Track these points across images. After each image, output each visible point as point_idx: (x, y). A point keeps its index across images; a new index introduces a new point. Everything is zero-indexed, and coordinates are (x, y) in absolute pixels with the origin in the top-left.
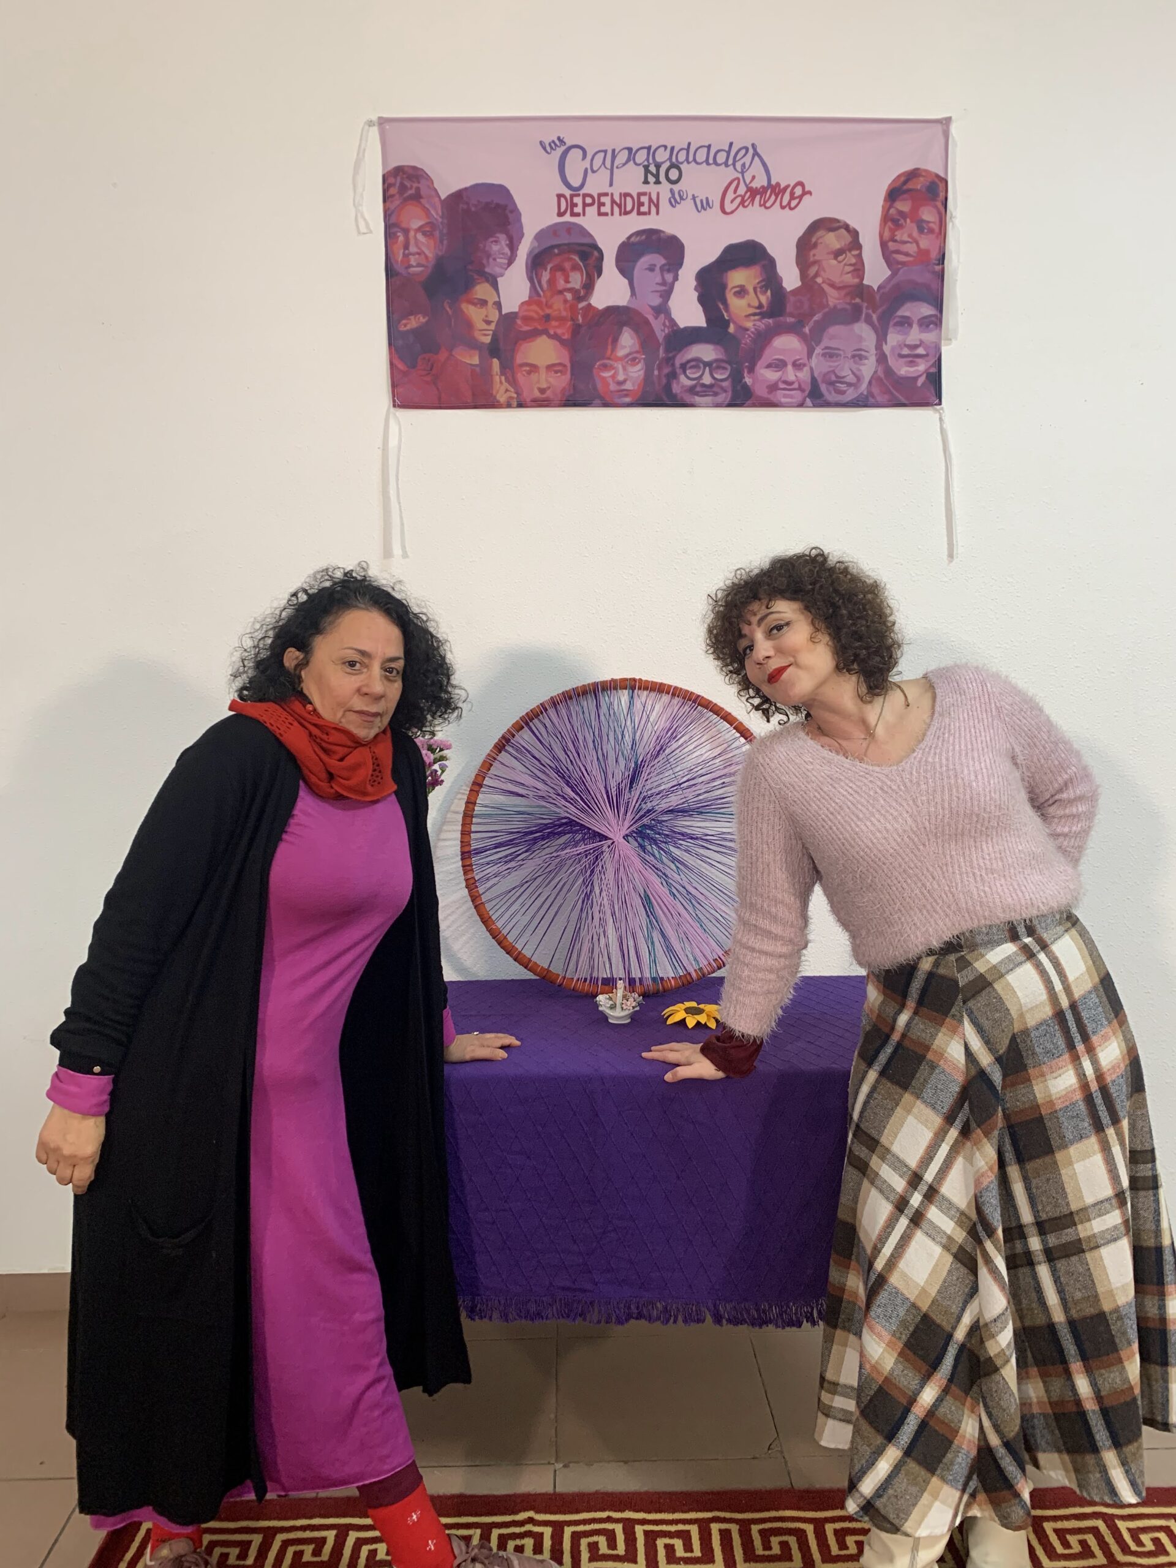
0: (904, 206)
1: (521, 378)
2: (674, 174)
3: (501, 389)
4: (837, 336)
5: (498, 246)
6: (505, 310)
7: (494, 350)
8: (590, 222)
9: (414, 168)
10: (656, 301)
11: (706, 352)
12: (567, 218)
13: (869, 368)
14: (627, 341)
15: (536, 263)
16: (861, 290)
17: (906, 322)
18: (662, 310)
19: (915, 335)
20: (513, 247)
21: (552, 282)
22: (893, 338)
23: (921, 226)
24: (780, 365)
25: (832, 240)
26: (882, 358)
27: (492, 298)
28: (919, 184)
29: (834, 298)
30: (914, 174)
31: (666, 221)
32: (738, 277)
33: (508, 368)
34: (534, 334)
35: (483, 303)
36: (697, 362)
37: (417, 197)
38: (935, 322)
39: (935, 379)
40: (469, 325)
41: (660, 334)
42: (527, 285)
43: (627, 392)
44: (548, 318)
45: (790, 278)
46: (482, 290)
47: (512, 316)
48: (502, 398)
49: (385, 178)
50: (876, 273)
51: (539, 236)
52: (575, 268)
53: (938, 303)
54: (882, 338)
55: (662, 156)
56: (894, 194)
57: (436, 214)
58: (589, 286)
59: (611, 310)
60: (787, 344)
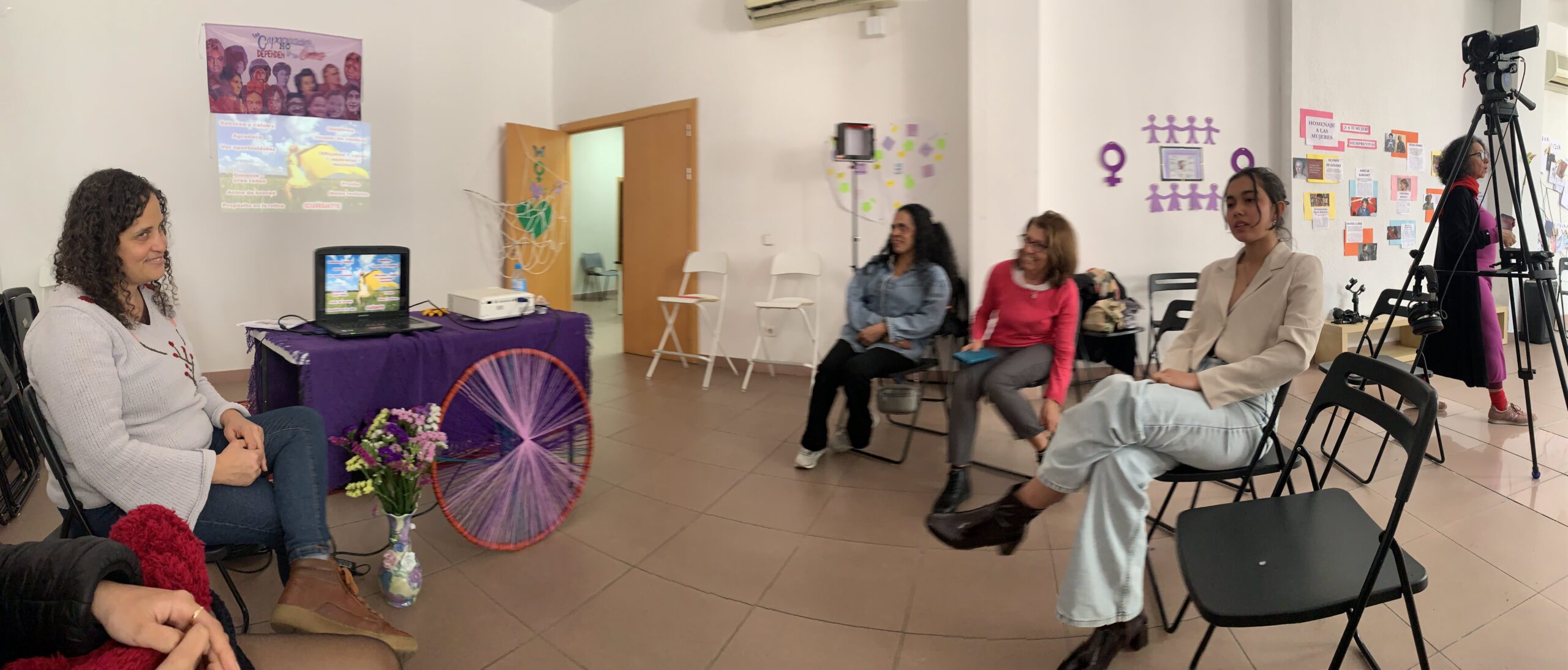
0: (350, 62)
1: (248, 105)
2: (288, 47)
3: (242, 108)
4: (333, 98)
5: (241, 65)
6: (244, 84)
7: (240, 96)
8: (266, 59)
9: (216, 40)
10: (284, 84)
11: (297, 100)
12: (260, 57)
13: (343, 108)
14: (276, 96)
15: (252, 71)
16: (339, 86)
17: (351, 96)
18: (285, 87)
19: (354, 100)
20: (245, 65)
21: (256, 76)
22: (349, 101)
23: (355, 68)
24: (317, 105)
25: (332, 71)
26: (346, 106)
27: (239, 81)
28: (354, 57)
29: (333, 88)
30: (352, 54)
31: (286, 60)
32: (306, 79)
33: (245, 101)
34: (251, 92)
35: (237, 82)
36: (294, 103)
37: (216, 48)
38: (358, 97)
39: (359, 113)
40: (232, 88)
41: (285, 93)
42: (249, 77)
43: (276, 111)
44: (255, 87)
45: (320, 80)
46: (236, 78)
47: (245, 86)
48: (243, 111)
49: (207, 42)
50: (344, 81)
51: (253, 62)
52: (263, 73)
53: (358, 89)
54: (346, 100)
55: (284, 41)
56: (348, 59)
57: (223, 54)
58: (267, 78)
59: (273, 86)
60: (320, 100)
